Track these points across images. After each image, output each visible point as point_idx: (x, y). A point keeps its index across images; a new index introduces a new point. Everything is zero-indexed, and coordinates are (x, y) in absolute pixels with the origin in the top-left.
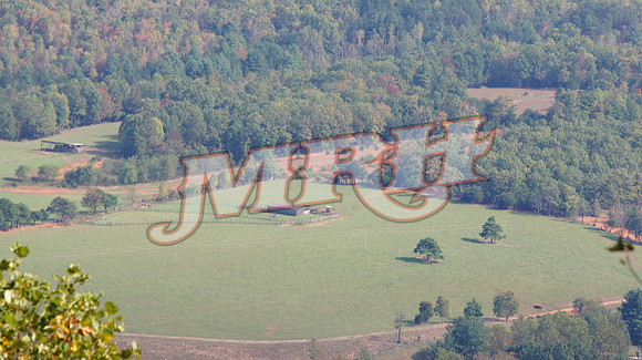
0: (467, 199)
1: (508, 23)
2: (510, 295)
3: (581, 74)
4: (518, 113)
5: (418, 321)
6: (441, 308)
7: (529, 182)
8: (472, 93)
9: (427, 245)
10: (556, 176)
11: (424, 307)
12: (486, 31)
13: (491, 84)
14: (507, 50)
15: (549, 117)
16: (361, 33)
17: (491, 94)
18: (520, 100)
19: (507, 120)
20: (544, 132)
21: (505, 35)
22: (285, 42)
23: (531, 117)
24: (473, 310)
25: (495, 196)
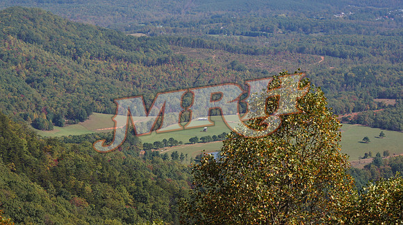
0: (375, 127)
1: (382, 82)
2: (387, 151)
4: (387, 105)
5: (364, 158)
6: (370, 155)
7: (391, 122)
8: (375, 100)
9: (366, 139)
10: (398, 121)
11: (366, 154)
12: (377, 85)
13: (379, 98)
14: (383, 89)
15: (395, 106)
16: (345, 85)
17: (380, 100)
18: (387, 102)
19: (384, 107)
20: (394, 110)
21: (382, 85)
22: (326, 87)
23: (390, 106)
24: (378, 155)
25: (382, 126)
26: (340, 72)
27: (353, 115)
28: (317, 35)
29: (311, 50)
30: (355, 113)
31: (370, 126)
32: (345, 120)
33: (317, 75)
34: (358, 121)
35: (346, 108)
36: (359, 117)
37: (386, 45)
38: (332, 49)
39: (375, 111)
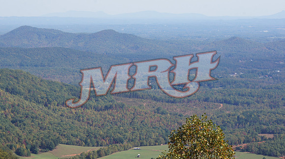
0: (259, 154)
1: (264, 122)
3: (278, 131)
4: (267, 138)
7: (270, 151)
8: (259, 135)
10: (275, 149)
12: (260, 124)
13: (262, 133)
14: (264, 127)
15: (273, 139)
16: (238, 124)
17: (263, 135)
18: (267, 136)
19: (265, 140)
20: (273, 142)
21: (264, 124)
22: (224, 126)
23: (270, 139)
25: (264, 153)
26: (234, 115)
27: (243, 145)
28: (217, 89)
29: (213, 100)
30: (245, 144)
31: (256, 153)
32: (238, 149)
33: (218, 117)
34: (247, 150)
35: (238, 141)
36: (248, 147)
37: (267, 96)
38: (228, 98)
39: (259, 143)
